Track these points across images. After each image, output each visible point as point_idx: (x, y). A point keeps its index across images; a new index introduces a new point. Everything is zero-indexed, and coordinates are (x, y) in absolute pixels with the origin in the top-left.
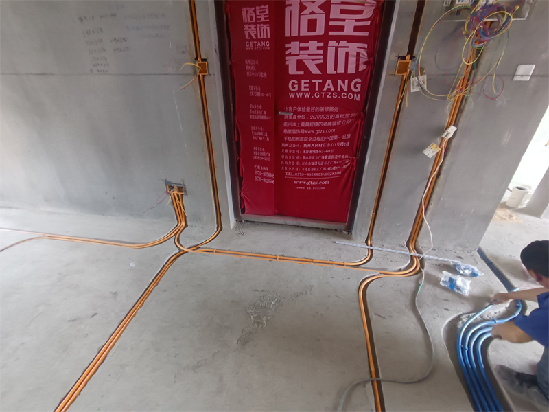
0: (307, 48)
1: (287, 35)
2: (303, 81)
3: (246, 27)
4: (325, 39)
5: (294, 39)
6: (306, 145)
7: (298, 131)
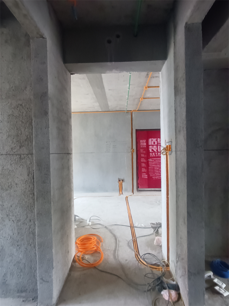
0: (153, 147)
1: (149, 145)
2: (153, 153)
3: (141, 143)
4: (157, 145)
5: (151, 145)
6: (155, 167)
7: (153, 164)
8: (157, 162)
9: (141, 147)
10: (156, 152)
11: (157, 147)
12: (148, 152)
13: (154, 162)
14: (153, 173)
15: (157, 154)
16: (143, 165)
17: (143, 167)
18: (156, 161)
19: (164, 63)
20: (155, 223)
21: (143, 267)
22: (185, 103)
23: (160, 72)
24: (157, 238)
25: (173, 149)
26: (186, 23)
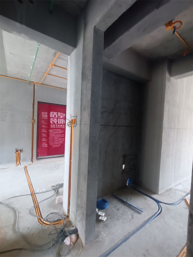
0: (54, 119)
1: (50, 117)
2: (54, 125)
3: (42, 115)
4: (57, 118)
5: (52, 118)
6: (54, 137)
8: (57, 133)
9: (43, 118)
10: (56, 124)
11: (58, 120)
12: (49, 124)
13: (54, 133)
14: (52, 142)
15: (57, 126)
16: (44, 135)
17: (44, 137)
19: (73, 50)
20: (55, 185)
21: (46, 227)
22: (91, 87)
23: (69, 57)
24: (58, 197)
25: (78, 122)
26: (95, 27)
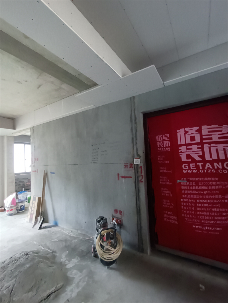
1: (179, 143)
4: (201, 144)
5: (183, 145)
6: (198, 201)
7: (192, 192)
9: (160, 150)
10: (199, 162)
11: (202, 148)
14: (192, 214)
15: (203, 167)
16: (166, 192)
17: (166, 198)
18: (199, 186)
